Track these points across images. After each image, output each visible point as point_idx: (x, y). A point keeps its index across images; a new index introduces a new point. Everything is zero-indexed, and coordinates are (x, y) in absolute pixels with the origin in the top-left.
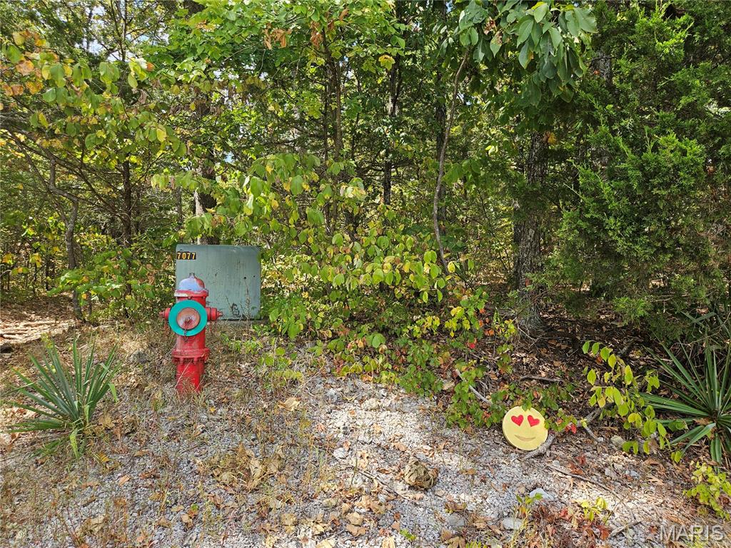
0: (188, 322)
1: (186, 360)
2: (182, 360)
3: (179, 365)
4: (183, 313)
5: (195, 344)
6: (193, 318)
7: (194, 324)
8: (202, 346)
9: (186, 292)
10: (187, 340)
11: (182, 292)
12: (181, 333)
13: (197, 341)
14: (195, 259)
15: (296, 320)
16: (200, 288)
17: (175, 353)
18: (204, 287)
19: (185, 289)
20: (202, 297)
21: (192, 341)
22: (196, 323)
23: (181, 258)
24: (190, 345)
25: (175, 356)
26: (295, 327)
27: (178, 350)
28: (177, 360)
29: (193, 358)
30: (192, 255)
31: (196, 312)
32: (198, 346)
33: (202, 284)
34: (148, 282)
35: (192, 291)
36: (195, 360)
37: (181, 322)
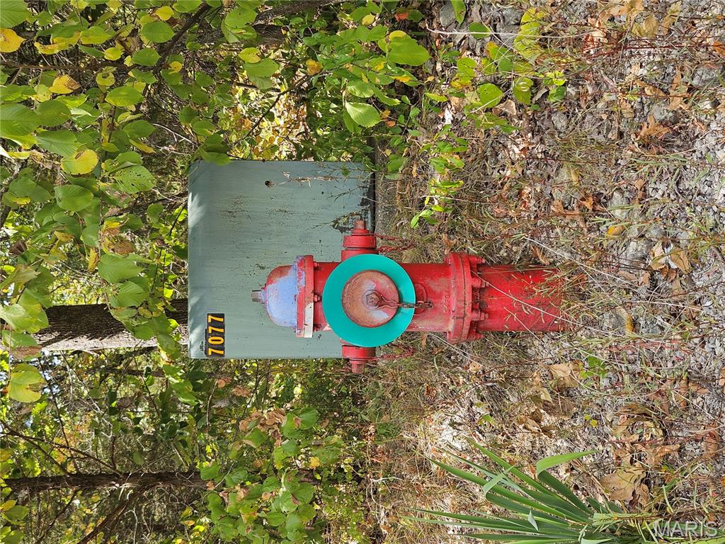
0: (380, 300)
1: (478, 306)
2: (476, 316)
3: (489, 323)
4: (355, 313)
5: (436, 285)
6: (368, 286)
7: (384, 283)
8: (442, 270)
9: (301, 307)
10: (424, 304)
11: (301, 317)
12: (406, 318)
13: (428, 280)
14: (222, 316)
15: (380, 53)
16: (292, 274)
17: (458, 331)
18: (289, 267)
19: (295, 309)
20: (316, 269)
21: (429, 291)
22: (383, 281)
23: (221, 347)
24: (440, 296)
25: (466, 332)
26: (398, 49)
27: (451, 327)
28: (475, 327)
29: (473, 289)
30: (214, 323)
31: (354, 279)
32: (443, 280)
33: (281, 271)
34: (279, 425)
35: (298, 292)
36: (477, 284)
37: (381, 316)
